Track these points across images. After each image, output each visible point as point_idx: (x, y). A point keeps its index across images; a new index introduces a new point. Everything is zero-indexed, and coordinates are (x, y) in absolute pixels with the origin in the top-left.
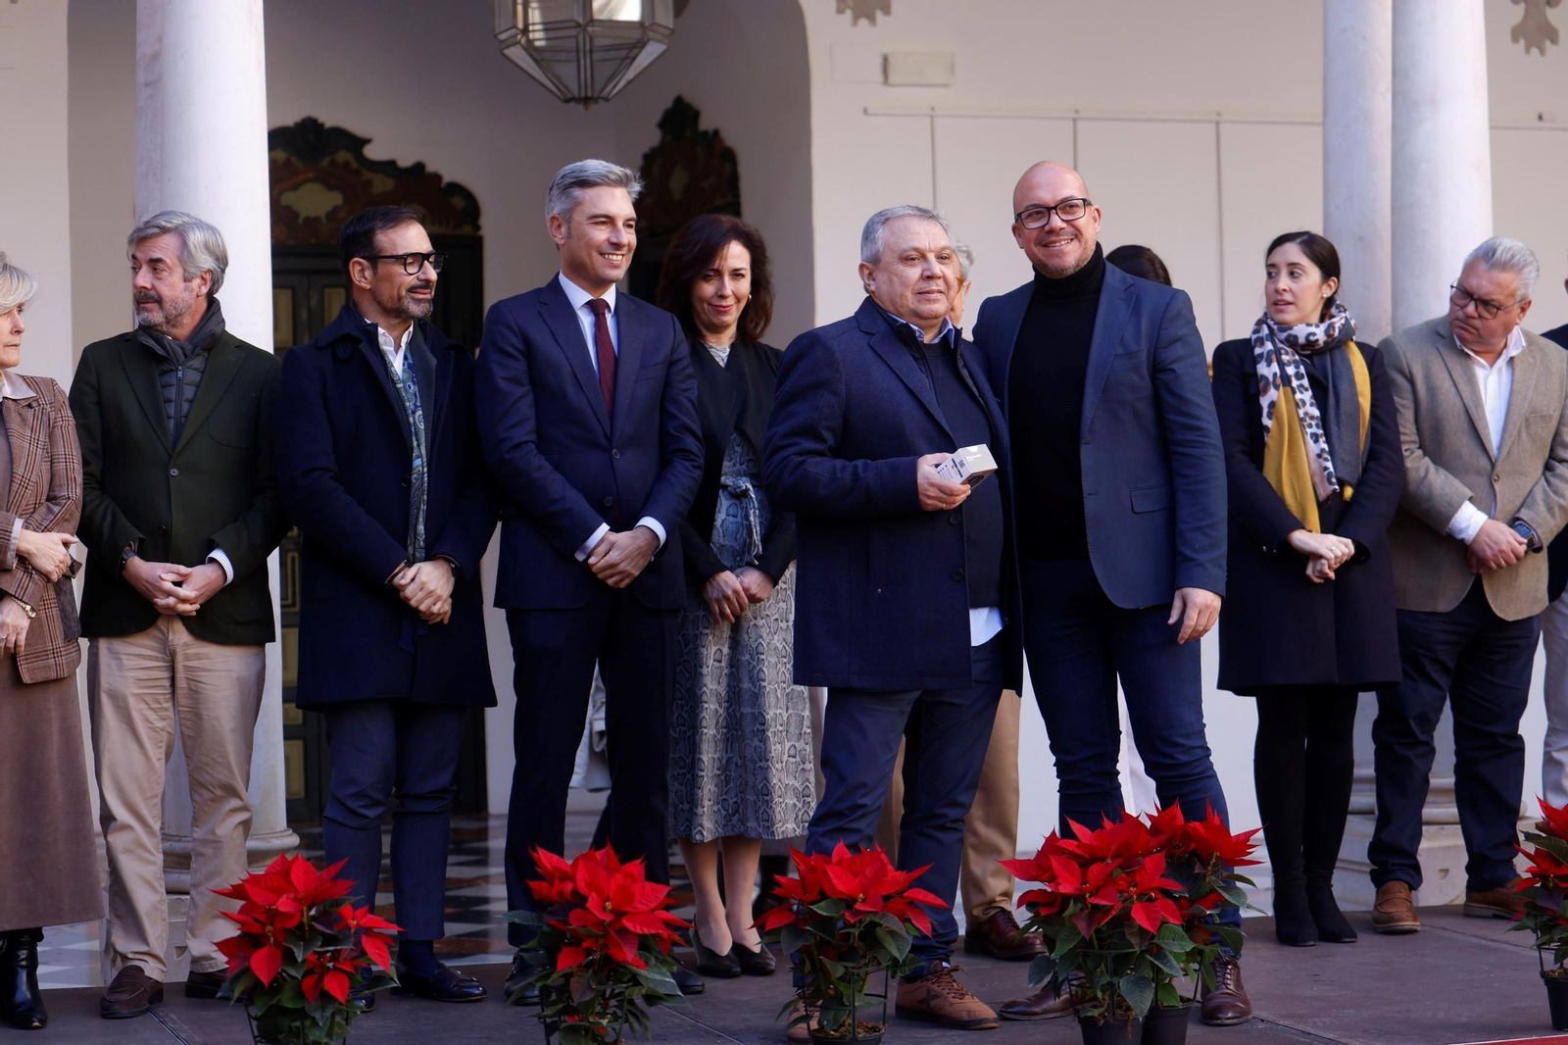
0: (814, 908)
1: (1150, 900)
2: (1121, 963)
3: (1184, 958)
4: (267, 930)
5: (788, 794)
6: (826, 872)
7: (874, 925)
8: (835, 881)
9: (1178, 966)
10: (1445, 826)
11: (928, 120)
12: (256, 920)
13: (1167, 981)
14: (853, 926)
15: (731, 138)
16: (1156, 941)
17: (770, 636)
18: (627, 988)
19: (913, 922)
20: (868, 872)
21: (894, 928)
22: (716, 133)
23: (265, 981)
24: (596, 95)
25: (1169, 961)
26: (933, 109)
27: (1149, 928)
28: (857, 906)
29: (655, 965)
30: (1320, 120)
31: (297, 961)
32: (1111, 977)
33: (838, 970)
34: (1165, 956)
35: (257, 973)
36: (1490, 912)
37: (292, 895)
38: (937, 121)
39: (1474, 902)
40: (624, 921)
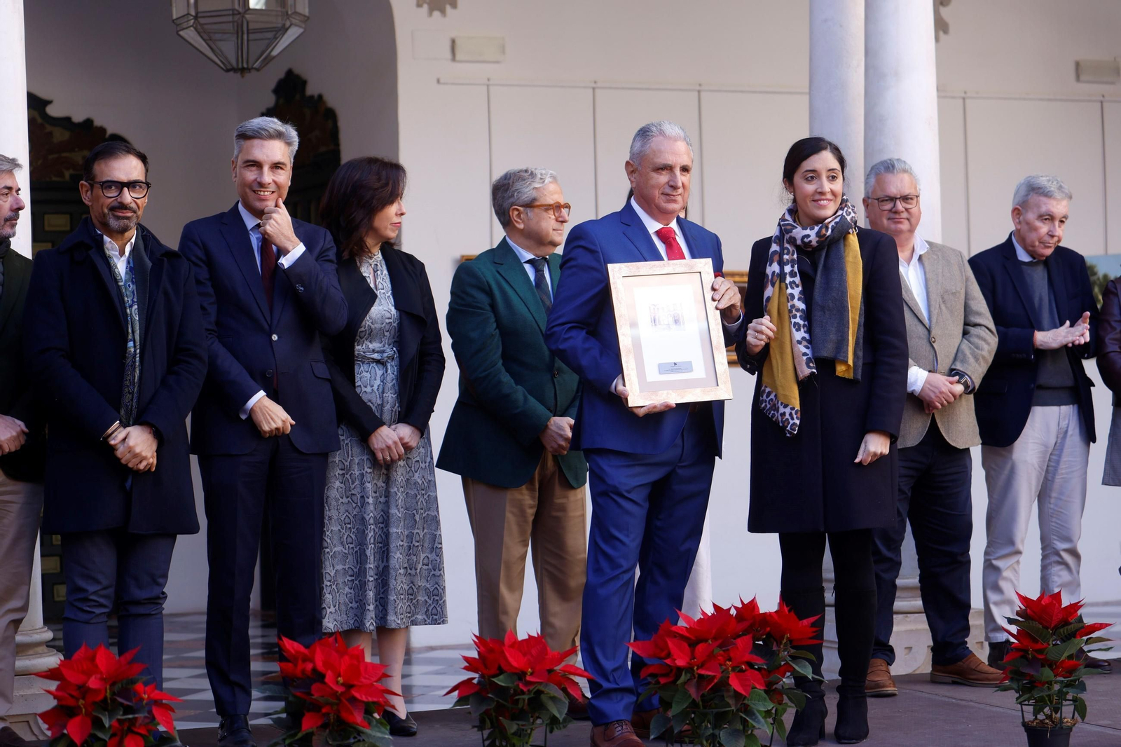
0: (495, 680)
1: (742, 671)
2: (721, 719)
3: (764, 714)
4: (80, 703)
5: (421, 593)
6: (503, 652)
7: (539, 692)
8: (511, 659)
9: (762, 720)
10: (909, 615)
11: (485, 88)
12: (72, 696)
13: (750, 732)
14: (523, 693)
15: (332, 101)
16: (746, 702)
17: (411, 474)
18: (354, 743)
19: (569, 690)
20: (534, 652)
21: (556, 695)
22: (320, 97)
23: (78, 741)
24: (250, 66)
25: (756, 717)
26: (488, 80)
27: (743, 693)
28: (528, 678)
29: (376, 726)
30: (807, 91)
31: (105, 727)
32: (713, 730)
33: (512, 727)
34: (754, 714)
35: (72, 736)
36: (950, 680)
37: (99, 676)
38: (492, 89)
39: (937, 671)
40: (353, 692)
